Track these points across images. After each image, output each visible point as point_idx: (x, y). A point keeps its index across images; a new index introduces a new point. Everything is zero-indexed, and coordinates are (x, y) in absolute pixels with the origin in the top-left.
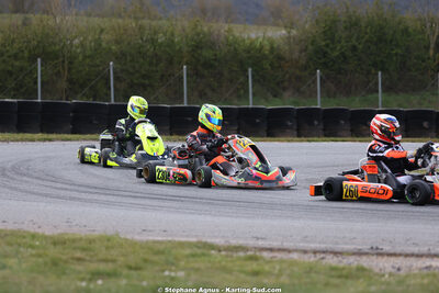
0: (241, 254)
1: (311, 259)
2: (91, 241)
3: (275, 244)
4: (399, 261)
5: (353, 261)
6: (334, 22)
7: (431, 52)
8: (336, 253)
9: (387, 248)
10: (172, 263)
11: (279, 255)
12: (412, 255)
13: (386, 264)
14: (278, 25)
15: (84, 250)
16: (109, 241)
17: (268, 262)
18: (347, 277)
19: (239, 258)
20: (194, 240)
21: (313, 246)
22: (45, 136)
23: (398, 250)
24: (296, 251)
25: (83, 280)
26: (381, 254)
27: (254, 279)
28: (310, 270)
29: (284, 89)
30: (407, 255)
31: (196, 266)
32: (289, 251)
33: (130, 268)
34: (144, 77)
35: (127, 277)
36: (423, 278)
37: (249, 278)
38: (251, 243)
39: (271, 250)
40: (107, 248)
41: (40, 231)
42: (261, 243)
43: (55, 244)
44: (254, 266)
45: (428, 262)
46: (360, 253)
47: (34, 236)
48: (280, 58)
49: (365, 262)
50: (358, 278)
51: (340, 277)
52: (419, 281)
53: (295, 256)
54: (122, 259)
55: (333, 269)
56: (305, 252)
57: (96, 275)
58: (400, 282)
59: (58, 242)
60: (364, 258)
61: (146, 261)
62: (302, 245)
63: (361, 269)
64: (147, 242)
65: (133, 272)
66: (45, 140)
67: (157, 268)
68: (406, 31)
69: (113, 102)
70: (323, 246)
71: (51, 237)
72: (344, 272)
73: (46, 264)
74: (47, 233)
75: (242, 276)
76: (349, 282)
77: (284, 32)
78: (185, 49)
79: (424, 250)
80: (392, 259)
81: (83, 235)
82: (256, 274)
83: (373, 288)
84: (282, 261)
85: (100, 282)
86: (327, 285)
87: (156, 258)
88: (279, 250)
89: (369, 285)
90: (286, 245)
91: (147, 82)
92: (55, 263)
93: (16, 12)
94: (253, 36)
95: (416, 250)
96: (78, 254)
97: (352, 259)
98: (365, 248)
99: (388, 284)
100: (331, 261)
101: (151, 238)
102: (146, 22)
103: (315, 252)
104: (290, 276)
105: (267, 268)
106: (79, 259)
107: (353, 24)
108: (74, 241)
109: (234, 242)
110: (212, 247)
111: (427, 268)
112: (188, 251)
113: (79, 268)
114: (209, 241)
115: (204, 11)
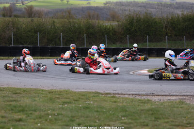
0: (109, 96)
1: (132, 97)
2: (61, 92)
3: (120, 92)
4: (160, 97)
5: (145, 98)
6: (133, 20)
7: (164, 29)
8: (139, 95)
9: (156, 93)
10: (88, 99)
11: (122, 96)
12: (164, 95)
13: (156, 99)
14: (113, 21)
15: (59, 95)
16: (67, 92)
17: (118, 98)
18: (144, 103)
19: (109, 97)
20: (93, 91)
21: (132, 93)
22: (41, 57)
23: (159, 94)
24: (126, 94)
25: (60, 104)
26: (154, 95)
27: (115, 104)
28: (132, 100)
29: (117, 41)
30: (162, 95)
31: (96, 99)
32: (125, 95)
33: (75, 101)
34: (71, 38)
35: (75, 103)
36: (169, 103)
37: (113, 103)
38: (112, 92)
39: (118, 94)
40: (66, 94)
41: (44, 89)
42: (115, 92)
43: (49, 93)
44: (114, 99)
45: (169, 98)
46: (147, 95)
47: (42, 90)
48: (115, 32)
49: (149, 98)
50: (148, 103)
51: (142, 103)
52: (167, 104)
53: (126, 96)
54: (72, 98)
55: (139, 100)
56: (130, 95)
57: (64, 103)
58: (162, 104)
59: (51, 92)
60: (149, 96)
61: (79, 98)
62: (128, 92)
63: (149, 100)
64: (79, 92)
65: (76, 102)
66: (42, 59)
67: (83, 100)
68: (155, 22)
69: (62, 46)
70: (135, 93)
71: (48, 91)
72: (143, 101)
73: (48, 99)
74: (46, 89)
75: (111, 103)
76: (146, 105)
77: (116, 23)
78: (84, 29)
79: (168, 94)
80: (158, 97)
81: (58, 90)
82: (115, 102)
83: (153, 107)
84: (123, 98)
85: (66, 105)
86: (139, 105)
87: (83, 97)
88: (121, 94)
89: (152, 105)
90: (123, 92)
91: (72, 39)
92: (51, 99)
93: (29, 17)
94: (107, 24)
95: (165, 94)
96: (57, 96)
97: (145, 97)
98: (149, 93)
99: (158, 105)
100: (138, 97)
101: (80, 91)
102: (71, 20)
103: (133, 95)
104: (126, 103)
105: (118, 100)
106: (58, 98)
107: (139, 20)
108: (56, 92)
109: (106, 92)
110: (100, 93)
111: (169, 99)
112: (92, 95)
113: (59, 101)
114: (99, 91)
115: (90, 17)
